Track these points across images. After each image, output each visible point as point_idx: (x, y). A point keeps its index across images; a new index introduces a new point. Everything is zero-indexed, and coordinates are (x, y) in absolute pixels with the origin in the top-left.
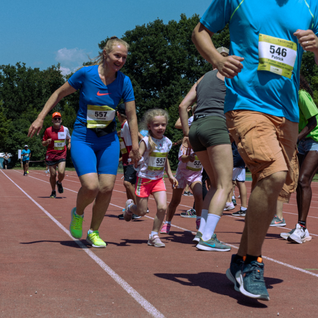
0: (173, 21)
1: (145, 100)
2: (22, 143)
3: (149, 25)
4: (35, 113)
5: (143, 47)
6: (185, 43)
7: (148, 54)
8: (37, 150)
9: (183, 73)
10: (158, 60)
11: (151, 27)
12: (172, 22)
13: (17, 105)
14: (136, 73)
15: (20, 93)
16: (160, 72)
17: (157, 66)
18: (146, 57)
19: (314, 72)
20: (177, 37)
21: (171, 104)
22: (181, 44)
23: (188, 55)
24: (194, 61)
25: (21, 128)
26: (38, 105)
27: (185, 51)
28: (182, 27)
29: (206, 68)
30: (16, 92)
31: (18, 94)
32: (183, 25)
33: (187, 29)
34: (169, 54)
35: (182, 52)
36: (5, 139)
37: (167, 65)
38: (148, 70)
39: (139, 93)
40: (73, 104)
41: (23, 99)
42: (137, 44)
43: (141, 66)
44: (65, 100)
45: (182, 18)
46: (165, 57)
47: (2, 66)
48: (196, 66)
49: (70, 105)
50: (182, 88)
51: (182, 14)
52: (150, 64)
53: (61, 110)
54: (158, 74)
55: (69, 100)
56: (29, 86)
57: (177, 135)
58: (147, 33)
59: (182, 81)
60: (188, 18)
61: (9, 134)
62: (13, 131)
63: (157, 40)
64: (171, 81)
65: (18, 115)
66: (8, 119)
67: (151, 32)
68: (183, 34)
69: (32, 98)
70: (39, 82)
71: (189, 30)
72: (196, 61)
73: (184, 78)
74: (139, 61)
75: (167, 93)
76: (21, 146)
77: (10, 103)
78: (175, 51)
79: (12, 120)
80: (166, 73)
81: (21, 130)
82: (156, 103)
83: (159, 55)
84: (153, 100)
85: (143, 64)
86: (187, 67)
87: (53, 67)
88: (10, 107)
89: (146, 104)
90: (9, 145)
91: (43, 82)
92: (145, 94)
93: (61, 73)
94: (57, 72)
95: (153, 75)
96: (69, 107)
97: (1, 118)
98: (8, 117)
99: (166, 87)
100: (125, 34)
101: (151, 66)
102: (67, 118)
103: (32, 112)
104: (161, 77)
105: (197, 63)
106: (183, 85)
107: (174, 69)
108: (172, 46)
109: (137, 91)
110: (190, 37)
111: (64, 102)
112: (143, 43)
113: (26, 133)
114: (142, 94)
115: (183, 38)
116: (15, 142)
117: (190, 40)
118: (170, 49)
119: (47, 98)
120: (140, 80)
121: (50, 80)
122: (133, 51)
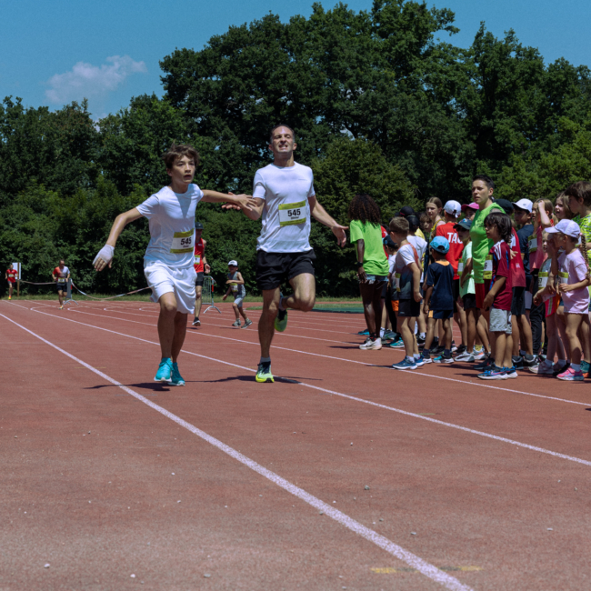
0: (299, 16)
1: (247, 165)
2: (19, 249)
3: (254, 24)
4: (42, 193)
5: (243, 66)
6: (322, 58)
7: (253, 80)
8: (47, 262)
9: (318, 114)
10: (271, 92)
11: (257, 28)
12: (297, 20)
13: (7, 179)
14: (230, 116)
15: (12, 157)
16: (276, 112)
17: (271, 102)
18: (248, 86)
19: (564, 109)
20: (307, 47)
22: (314, 60)
23: (327, 80)
24: (339, 91)
25: (17, 223)
26: (47, 178)
27: (321, 74)
28: (316, 28)
29: (361, 104)
30: (5, 155)
31: (9, 157)
32: (317, 25)
33: (324, 32)
34: (291, 79)
35: (317, 75)
37: (290, 99)
38: (253, 110)
39: (237, 152)
40: (113, 176)
41: (19, 166)
42: (232, 61)
43: (241, 101)
44: (98, 167)
45: (315, 11)
46: (284, 84)
48: (343, 100)
49: (108, 178)
50: (316, 142)
51: (315, 4)
52: (257, 98)
53: (91, 186)
54: (272, 117)
55: (105, 168)
56: (30, 142)
58: (249, 41)
59: (317, 130)
60: (326, 11)
62: (2, 227)
63: (270, 54)
65: (9, 196)
67: (258, 39)
68: (317, 41)
69: (37, 165)
70: (48, 136)
71: (329, 33)
72: (343, 90)
73: (321, 123)
74: (236, 93)
76: (16, 256)
78: (303, 73)
80: (287, 114)
81: (17, 225)
83: (272, 82)
85: (244, 98)
86: (325, 103)
87: (75, 104)
89: (250, 174)
91: (55, 135)
92: (249, 154)
93: (90, 117)
94: (82, 115)
95: (262, 119)
96: (105, 182)
100: (209, 43)
101: (258, 101)
102: (102, 202)
103: (36, 191)
105: (346, 95)
106: (319, 136)
107: (301, 106)
108: (296, 65)
109: (233, 149)
110: (331, 46)
111: (96, 172)
112: (242, 59)
113: (26, 231)
114: (242, 155)
115: (317, 49)
116: (6, 248)
117: (330, 52)
118: (294, 70)
119: (65, 165)
120: (237, 127)
121: (70, 131)
122: (224, 74)
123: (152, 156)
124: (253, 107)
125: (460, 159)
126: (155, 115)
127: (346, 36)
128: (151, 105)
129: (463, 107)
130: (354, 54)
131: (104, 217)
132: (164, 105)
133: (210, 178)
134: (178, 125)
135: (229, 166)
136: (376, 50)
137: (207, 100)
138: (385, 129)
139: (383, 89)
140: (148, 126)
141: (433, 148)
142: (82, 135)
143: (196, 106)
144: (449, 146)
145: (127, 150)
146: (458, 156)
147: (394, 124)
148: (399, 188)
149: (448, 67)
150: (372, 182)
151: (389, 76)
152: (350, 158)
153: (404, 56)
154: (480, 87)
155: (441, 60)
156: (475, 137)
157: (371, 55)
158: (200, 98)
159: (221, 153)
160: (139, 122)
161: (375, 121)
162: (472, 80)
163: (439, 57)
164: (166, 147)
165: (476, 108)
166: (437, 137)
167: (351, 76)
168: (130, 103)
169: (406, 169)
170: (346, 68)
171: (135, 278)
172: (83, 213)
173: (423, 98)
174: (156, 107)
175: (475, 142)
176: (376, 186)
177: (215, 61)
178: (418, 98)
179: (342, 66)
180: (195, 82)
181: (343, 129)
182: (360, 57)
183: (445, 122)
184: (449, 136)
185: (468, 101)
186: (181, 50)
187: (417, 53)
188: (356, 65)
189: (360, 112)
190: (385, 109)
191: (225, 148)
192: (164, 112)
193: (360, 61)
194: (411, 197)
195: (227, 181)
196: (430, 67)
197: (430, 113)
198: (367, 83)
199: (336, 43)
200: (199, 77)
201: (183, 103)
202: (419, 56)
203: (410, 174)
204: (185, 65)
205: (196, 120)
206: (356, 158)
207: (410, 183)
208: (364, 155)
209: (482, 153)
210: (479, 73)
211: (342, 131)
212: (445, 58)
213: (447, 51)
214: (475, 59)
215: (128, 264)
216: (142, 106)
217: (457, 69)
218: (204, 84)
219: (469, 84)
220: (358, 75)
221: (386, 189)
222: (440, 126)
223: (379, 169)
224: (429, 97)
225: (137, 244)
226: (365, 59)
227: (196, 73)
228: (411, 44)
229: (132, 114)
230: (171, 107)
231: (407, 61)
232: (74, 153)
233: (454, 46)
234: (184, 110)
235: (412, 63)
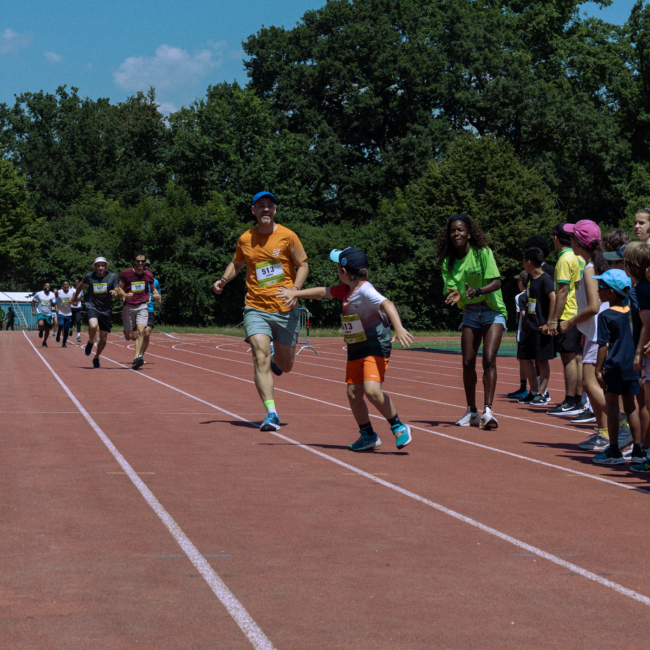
1: (349, 168)
2: (72, 270)
4: (100, 202)
5: (344, 47)
6: (441, 37)
7: (356, 64)
9: (436, 106)
10: (378, 78)
13: (59, 185)
14: (327, 108)
15: (64, 158)
16: (385, 104)
17: (378, 92)
18: (350, 71)
20: (423, 24)
21: (409, 177)
22: (432, 39)
23: (447, 64)
24: (462, 77)
25: (70, 238)
26: (107, 184)
27: (440, 57)
29: (490, 94)
30: (56, 156)
31: (60, 159)
33: (445, 5)
34: (403, 62)
35: (435, 58)
36: (32, 262)
37: (400, 89)
38: (357, 100)
39: (337, 153)
40: (186, 181)
41: (73, 169)
42: (331, 41)
43: (341, 91)
44: (168, 170)
46: (395, 69)
47: (26, 94)
48: (468, 89)
49: (179, 183)
50: (433, 139)
52: (361, 86)
53: (159, 193)
54: (380, 110)
55: (176, 172)
56: (86, 140)
57: (424, 250)
58: (352, 16)
59: (435, 125)
61: (42, 251)
62: (52, 243)
63: (377, 32)
64: (408, 124)
65: (61, 206)
66: (39, 217)
67: (362, 14)
68: (435, 16)
69: (94, 168)
70: (108, 131)
71: (450, 7)
72: (467, 77)
73: (439, 117)
74: (335, 81)
75: (402, 152)
76: (69, 278)
77: (45, 180)
78: (418, 56)
79: (49, 219)
80: (398, 106)
81: (70, 241)
82: (376, 175)
83: (380, 67)
84: (369, 169)
85: (345, 86)
86: (445, 92)
87: (141, 95)
88: (43, 188)
89: (353, 179)
90: (43, 276)
91: (116, 132)
92: (351, 155)
93: (159, 110)
94: (148, 108)
95: (366, 113)
96: (176, 188)
97: (24, 215)
98: (39, 212)
99: (397, 138)
100: (303, 19)
101: (363, 90)
102: (172, 213)
103: (93, 200)
104: (386, 116)
105: (470, 82)
106: (437, 133)
107: (415, 96)
108: (410, 45)
109: (332, 149)
110: (452, 23)
111: (165, 176)
112: (344, 38)
113: (80, 248)
114: (343, 156)
115: (435, 26)
116: (56, 269)
117: (451, 30)
118: (407, 51)
119: (128, 168)
120: (337, 122)
121: (134, 127)
122: (321, 58)
123: (233, 158)
124: (356, 98)
125: (611, 162)
126: (236, 108)
127: (471, 10)
128: (231, 95)
129: (615, 97)
130: (481, 32)
131: (174, 231)
132: (248, 95)
133: (303, 184)
134: (265, 119)
135: (327, 170)
136: (508, 27)
137: (300, 89)
138: (518, 124)
139: (517, 76)
140: (228, 121)
141: (577, 148)
142: (148, 132)
143: (287, 97)
144: (597, 145)
145: (203, 150)
146: (609, 158)
147: (530, 118)
148: (536, 197)
149: (597, 48)
150: (502, 190)
151: (524, 59)
152: (476, 159)
153: (544, 34)
154: (636, 72)
155: (589, 40)
156: (629, 135)
157: (502, 33)
158: (292, 87)
159: (317, 153)
160: (217, 116)
161: (506, 115)
162: (627, 64)
163: (586, 36)
164: (250, 146)
165: (631, 99)
166: (583, 134)
167: (477, 60)
168: (207, 93)
169: (545, 173)
170: (470, 49)
171: (212, 306)
172: (148, 226)
173: (565, 87)
174: (238, 98)
175: (630, 141)
176: (508, 194)
177: (311, 42)
178: (560, 86)
179: (466, 47)
180: (286, 67)
181: (467, 124)
182: (489, 36)
183: (594, 116)
184: (598, 134)
185: (622, 90)
186: (268, 28)
187: (559, 30)
188: (483, 46)
189: (488, 105)
190: (519, 100)
191: (322, 148)
192: (247, 104)
193: (488, 41)
194: (551, 208)
195: (324, 188)
196: (575, 47)
197: (575, 104)
198: (497, 68)
199: (459, 19)
200: (291, 61)
201: (271, 92)
202: (561, 34)
203: (549, 180)
204: (273, 47)
205: (286, 114)
206: (482, 160)
207: (549, 190)
208: (492, 157)
209: (640, 154)
210: (636, 55)
211: (465, 128)
212: (593, 37)
213: (596, 29)
214: (631, 37)
215: (204, 289)
216: (221, 96)
217: (609, 50)
218: (296, 70)
219: (623, 68)
220: (486, 58)
221: (520, 199)
222: (587, 121)
223: (512, 174)
224: (573, 85)
225: (214, 264)
226: (495, 39)
227: (287, 56)
228: (552, 20)
229: (209, 106)
230: (256, 98)
231: (546, 41)
232: (138, 154)
233: (605, 21)
234: (271, 101)
235: (553, 43)
